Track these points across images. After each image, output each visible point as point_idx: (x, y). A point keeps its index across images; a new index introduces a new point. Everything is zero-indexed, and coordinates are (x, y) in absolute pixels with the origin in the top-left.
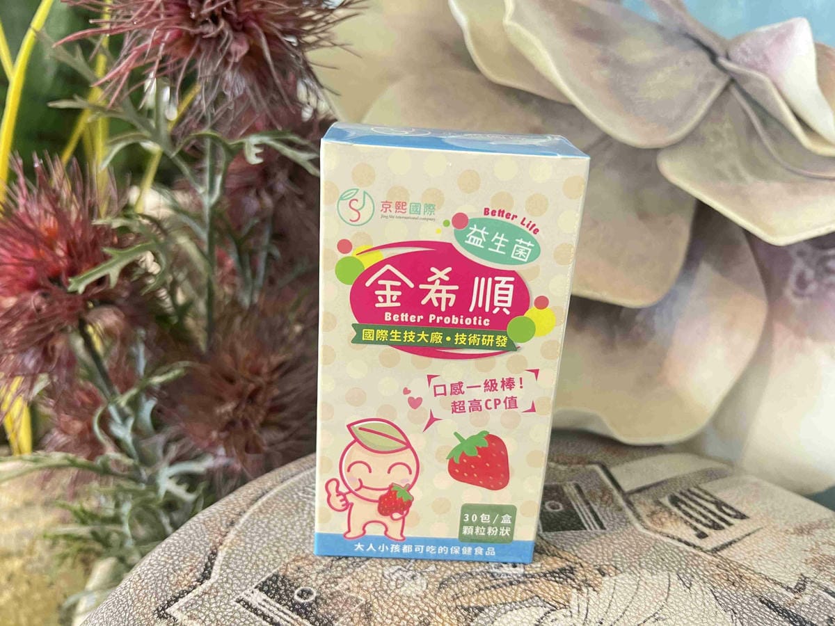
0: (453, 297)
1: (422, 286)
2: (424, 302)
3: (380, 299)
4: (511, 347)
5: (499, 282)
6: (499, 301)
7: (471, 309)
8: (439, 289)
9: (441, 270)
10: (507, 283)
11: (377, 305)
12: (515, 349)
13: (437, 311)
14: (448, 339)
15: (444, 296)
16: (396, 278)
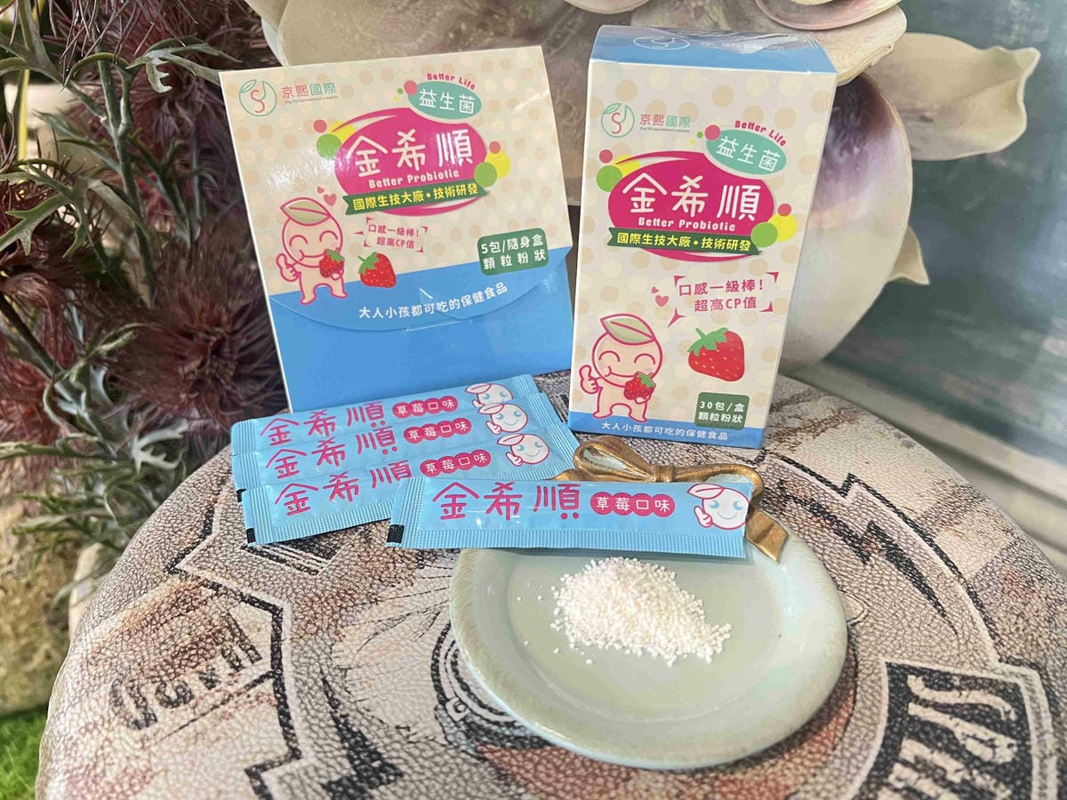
0: (702, 204)
1: (674, 194)
2: (675, 208)
3: (636, 205)
4: (754, 251)
5: (746, 190)
6: (746, 208)
7: (719, 216)
8: (689, 197)
9: (692, 178)
10: (754, 191)
11: (633, 211)
12: (758, 253)
13: (687, 217)
14: (696, 243)
15: (694, 202)
16: (651, 186)
